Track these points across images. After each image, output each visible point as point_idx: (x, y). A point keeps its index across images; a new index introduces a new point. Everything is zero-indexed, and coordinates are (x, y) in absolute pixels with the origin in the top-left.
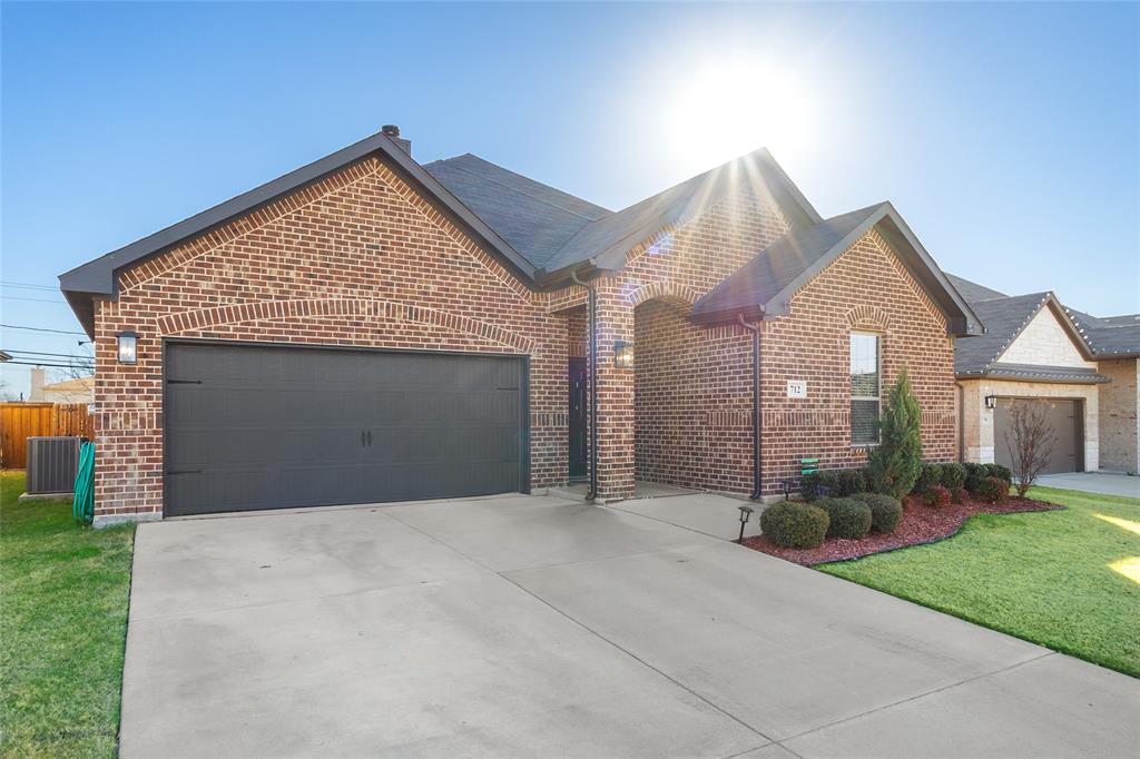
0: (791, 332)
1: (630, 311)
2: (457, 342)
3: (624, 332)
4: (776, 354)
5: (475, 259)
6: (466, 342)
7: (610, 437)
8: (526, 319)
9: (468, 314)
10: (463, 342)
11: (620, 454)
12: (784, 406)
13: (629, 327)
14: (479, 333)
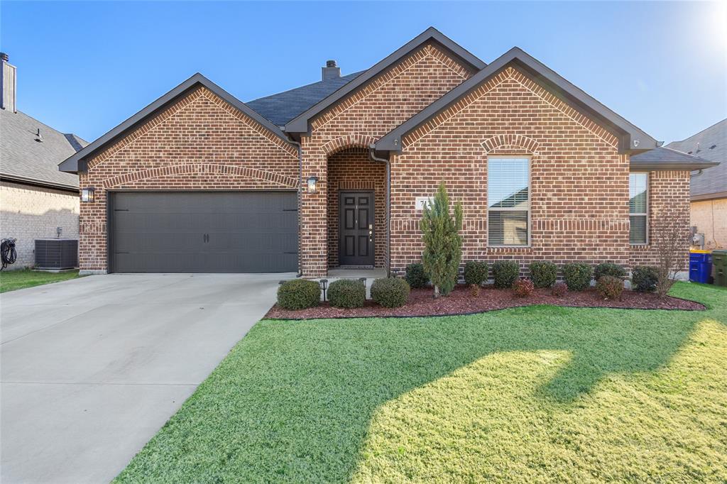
0: (419, 162)
1: (323, 157)
2: (251, 184)
3: (318, 171)
4: (404, 178)
5: (261, 135)
6: (256, 184)
7: (307, 238)
8: (295, 167)
9: (257, 167)
10: (254, 184)
11: (315, 249)
12: (413, 216)
13: (322, 167)
14: (263, 178)
